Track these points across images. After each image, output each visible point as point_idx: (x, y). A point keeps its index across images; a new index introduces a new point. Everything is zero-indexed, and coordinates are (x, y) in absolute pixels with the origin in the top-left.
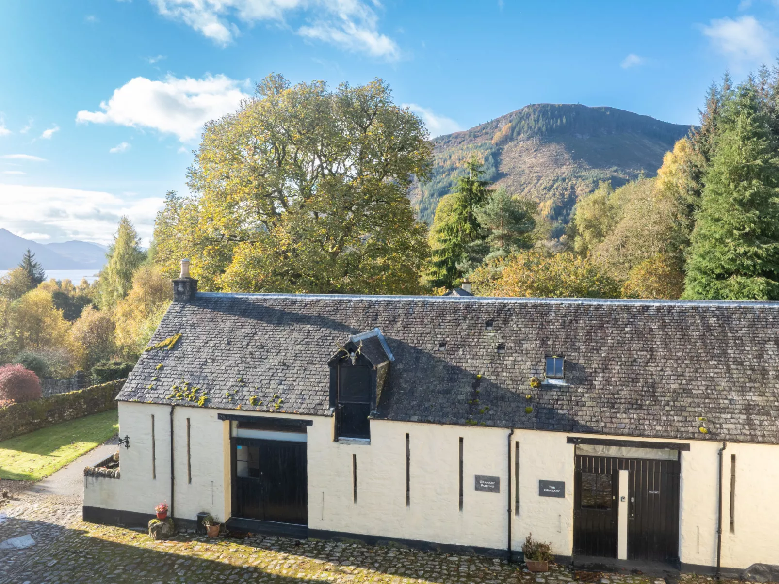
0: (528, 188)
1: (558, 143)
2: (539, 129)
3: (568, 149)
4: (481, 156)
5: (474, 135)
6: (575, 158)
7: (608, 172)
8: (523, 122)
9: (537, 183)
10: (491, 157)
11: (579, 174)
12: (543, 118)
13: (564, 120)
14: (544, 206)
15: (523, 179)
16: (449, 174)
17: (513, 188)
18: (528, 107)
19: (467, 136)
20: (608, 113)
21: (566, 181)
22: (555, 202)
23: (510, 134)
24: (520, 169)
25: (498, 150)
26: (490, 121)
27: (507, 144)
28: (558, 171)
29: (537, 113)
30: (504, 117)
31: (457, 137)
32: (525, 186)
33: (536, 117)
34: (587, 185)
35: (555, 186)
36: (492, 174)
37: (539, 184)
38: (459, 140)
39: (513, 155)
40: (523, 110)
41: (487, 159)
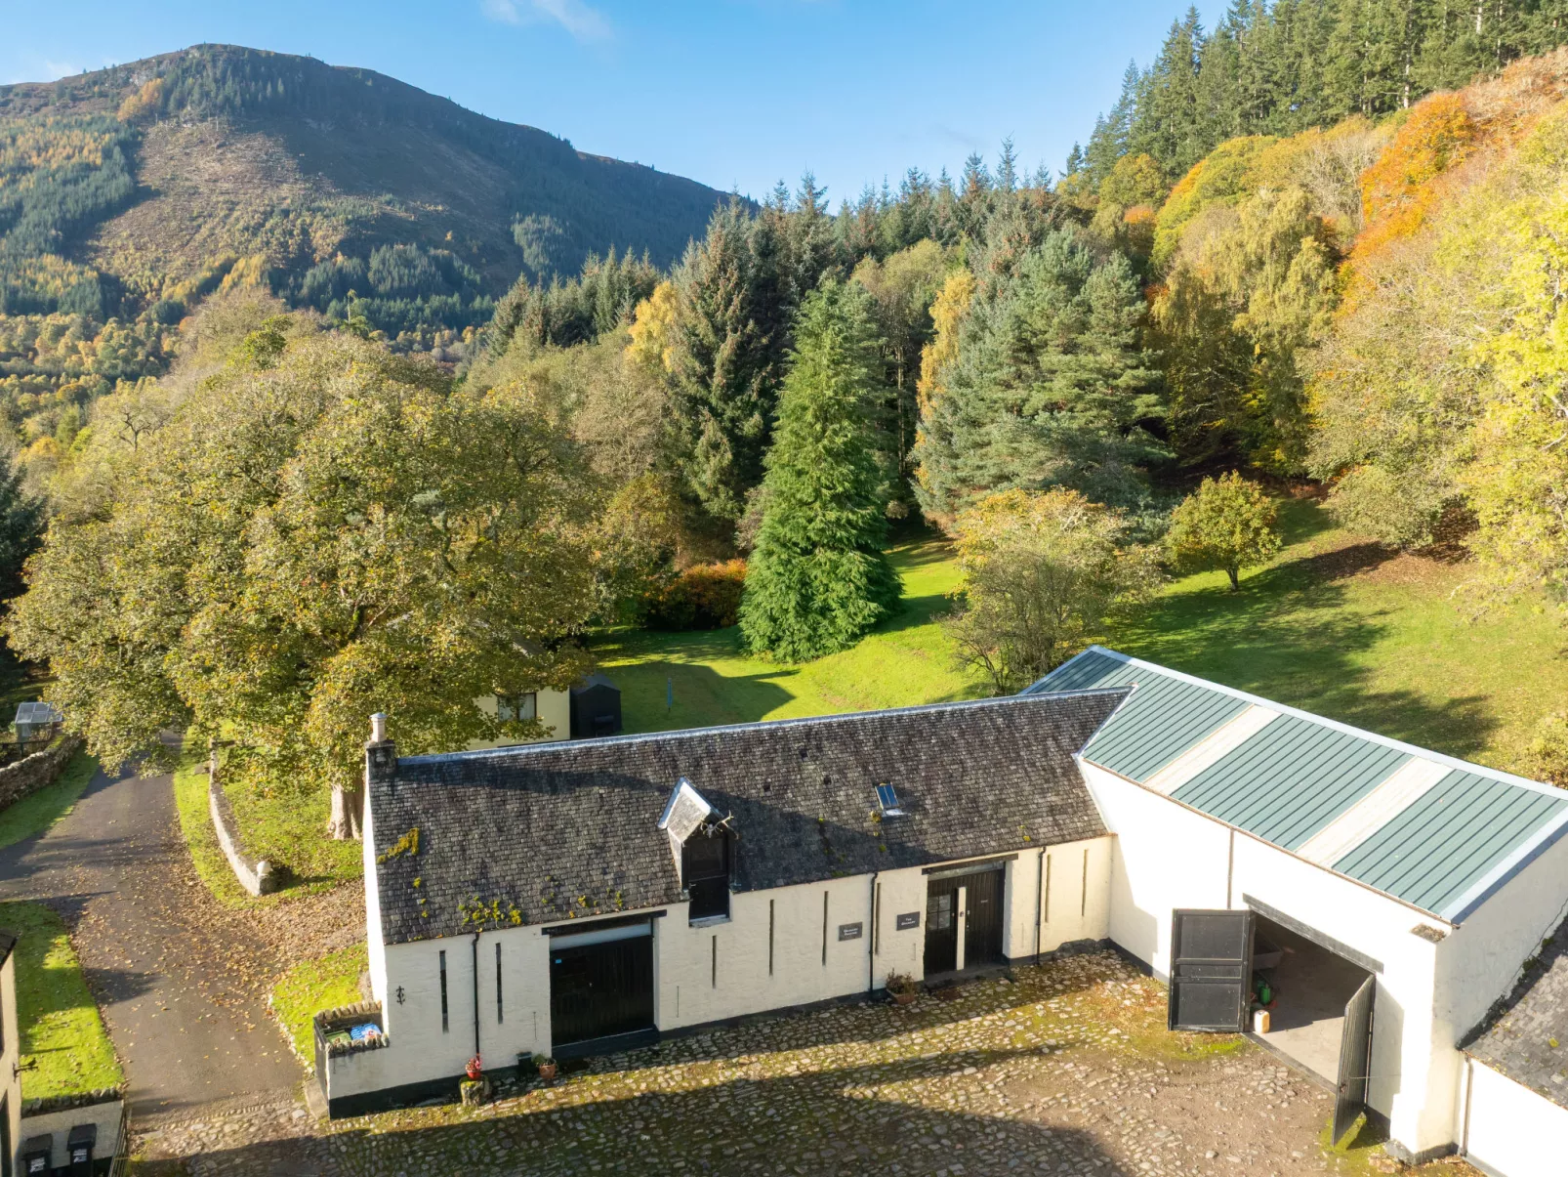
0: (208, 226)
1: (269, 135)
2: (227, 99)
3: (292, 149)
4: (92, 146)
5: (73, 93)
6: (306, 169)
7: (375, 204)
8: (190, 80)
9: (227, 216)
10: (117, 150)
11: (316, 204)
12: (234, 77)
13: (281, 88)
14: (247, 265)
15: (196, 206)
16: (14, 181)
17: (174, 224)
18: (199, 47)
19: (54, 96)
20: (370, 83)
21: (291, 216)
22: (269, 260)
23: (160, 102)
24: (188, 183)
25: (134, 136)
26: (109, 67)
27: (154, 123)
28: (273, 194)
29: (220, 64)
30: (143, 63)
31: (27, 95)
32: (201, 220)
33: (218, 72)
34: (335, 229)
35: (268, 225)
36: (122, 191)
37: (232, 219)
38: (34, 102)
39: (169, 150)
40: (187, 53)
41: (107, 154)
